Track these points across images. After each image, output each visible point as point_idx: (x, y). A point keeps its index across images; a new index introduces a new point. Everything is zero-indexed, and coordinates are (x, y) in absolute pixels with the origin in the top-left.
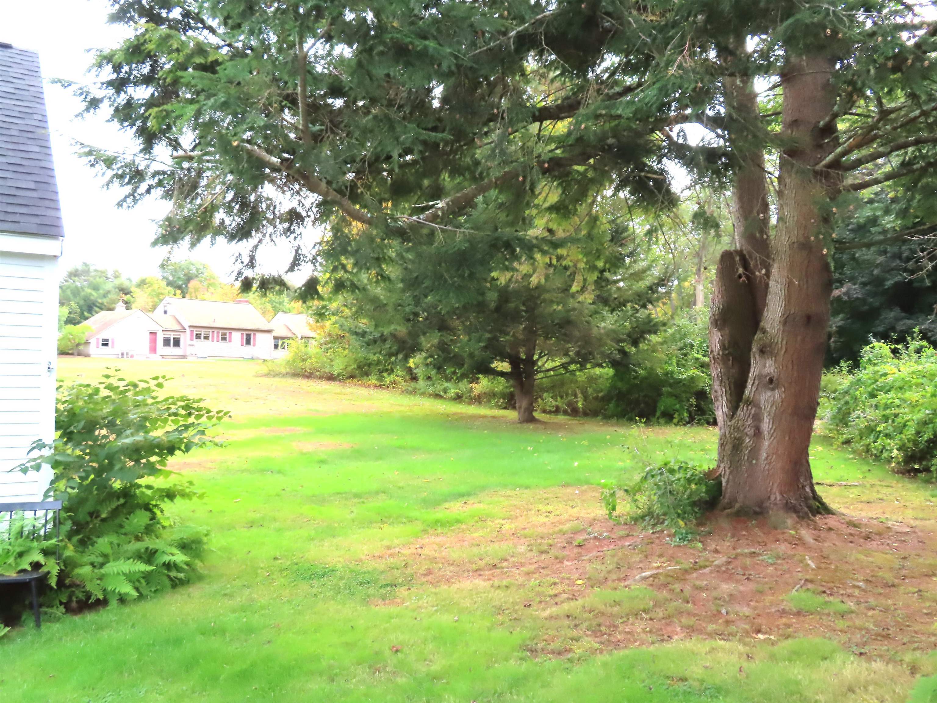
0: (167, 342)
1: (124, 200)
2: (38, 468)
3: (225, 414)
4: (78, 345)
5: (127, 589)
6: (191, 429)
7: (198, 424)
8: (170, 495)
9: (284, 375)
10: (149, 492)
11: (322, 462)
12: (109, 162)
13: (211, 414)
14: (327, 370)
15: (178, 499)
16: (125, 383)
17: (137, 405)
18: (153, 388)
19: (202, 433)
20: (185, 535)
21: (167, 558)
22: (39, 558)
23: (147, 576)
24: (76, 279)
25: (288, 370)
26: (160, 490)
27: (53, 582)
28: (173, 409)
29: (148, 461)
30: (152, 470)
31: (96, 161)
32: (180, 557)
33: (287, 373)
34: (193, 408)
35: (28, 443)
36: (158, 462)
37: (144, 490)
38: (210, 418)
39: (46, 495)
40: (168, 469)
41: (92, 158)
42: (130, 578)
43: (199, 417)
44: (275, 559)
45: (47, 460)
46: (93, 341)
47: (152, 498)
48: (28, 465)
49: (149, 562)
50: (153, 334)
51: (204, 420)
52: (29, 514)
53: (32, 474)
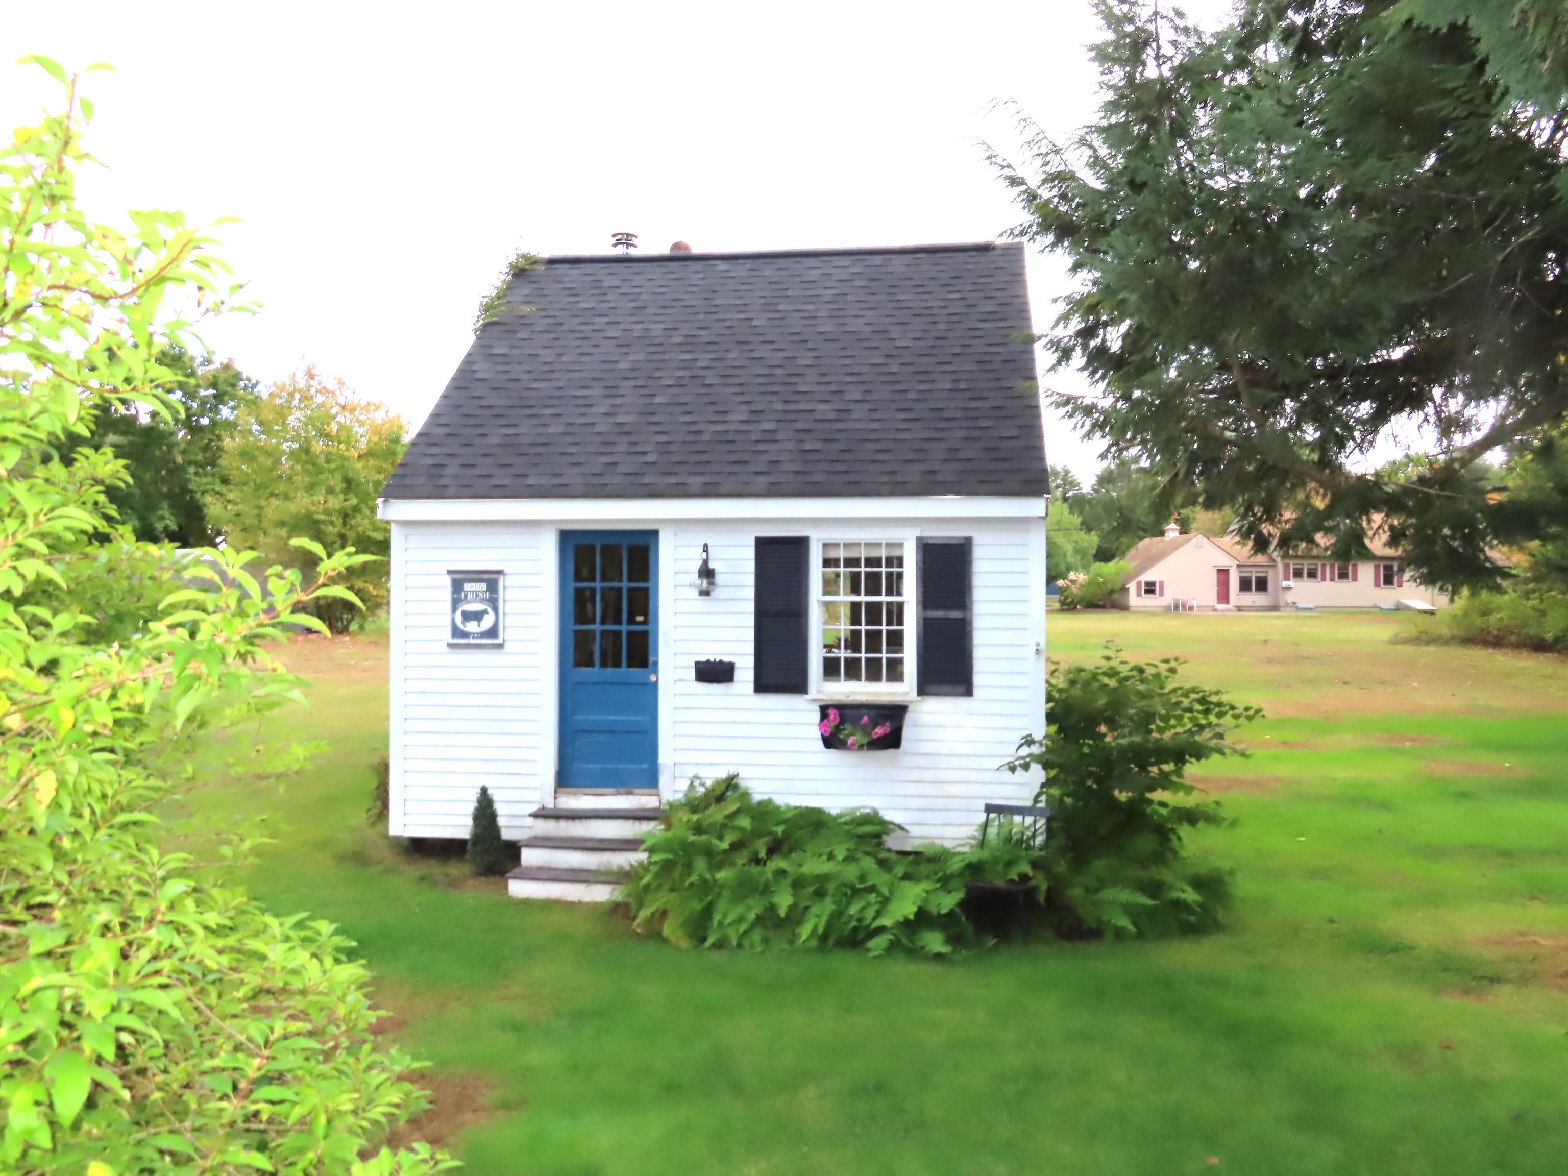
0: (1245, 585)
1: (1108, 450)
2: (1026, 767)
3: (1257, 711)
4: (1112, 592)
5: (1124, 922)
6: (1207, 730)
7: (1217, 725)
8: (1191, 817)
9: (1445, 641)
10: (1164, 811)
11: (1464, 795)
12: (1088, 410)
13: (1236, 712)
14: (1532, 632)
15: (1201, 825)
16: (1128, 667)
17: (1142, 696)
18: (1165, 673)
19: (1220, 736)
20: (1203, 870)
21: (1175, 894)
22: (1026, 868)
23: (1151, 913)
24: (1110, 486)
25: (1455, 632)
26: (1176, 810)
27: (1042, 898)
28: (1186, 702)
29: (1160, 769)
30: (1165, 782)
31: (1074, 411)
32: (1191, 896)
33: (1453, 637)
34: (1211, 703)
35: (1017, 738)
36: (1174, 772)
37: (1156, 807)
38: (1236, 717)
39: (1036, 800)
40: (1186, 781)
41: (1069, 408)
42: (1131, 911)
43: (1220, 715)
44: (1331, 921)
45: (1038, 759)
46: (1132, 587)
47: (1168, 819)
48: (1017, 763)
49: (1153, 896)
50: (1223, 573)
51: (1228, 720)
52: (1017, 819)
53: (1020, 772)
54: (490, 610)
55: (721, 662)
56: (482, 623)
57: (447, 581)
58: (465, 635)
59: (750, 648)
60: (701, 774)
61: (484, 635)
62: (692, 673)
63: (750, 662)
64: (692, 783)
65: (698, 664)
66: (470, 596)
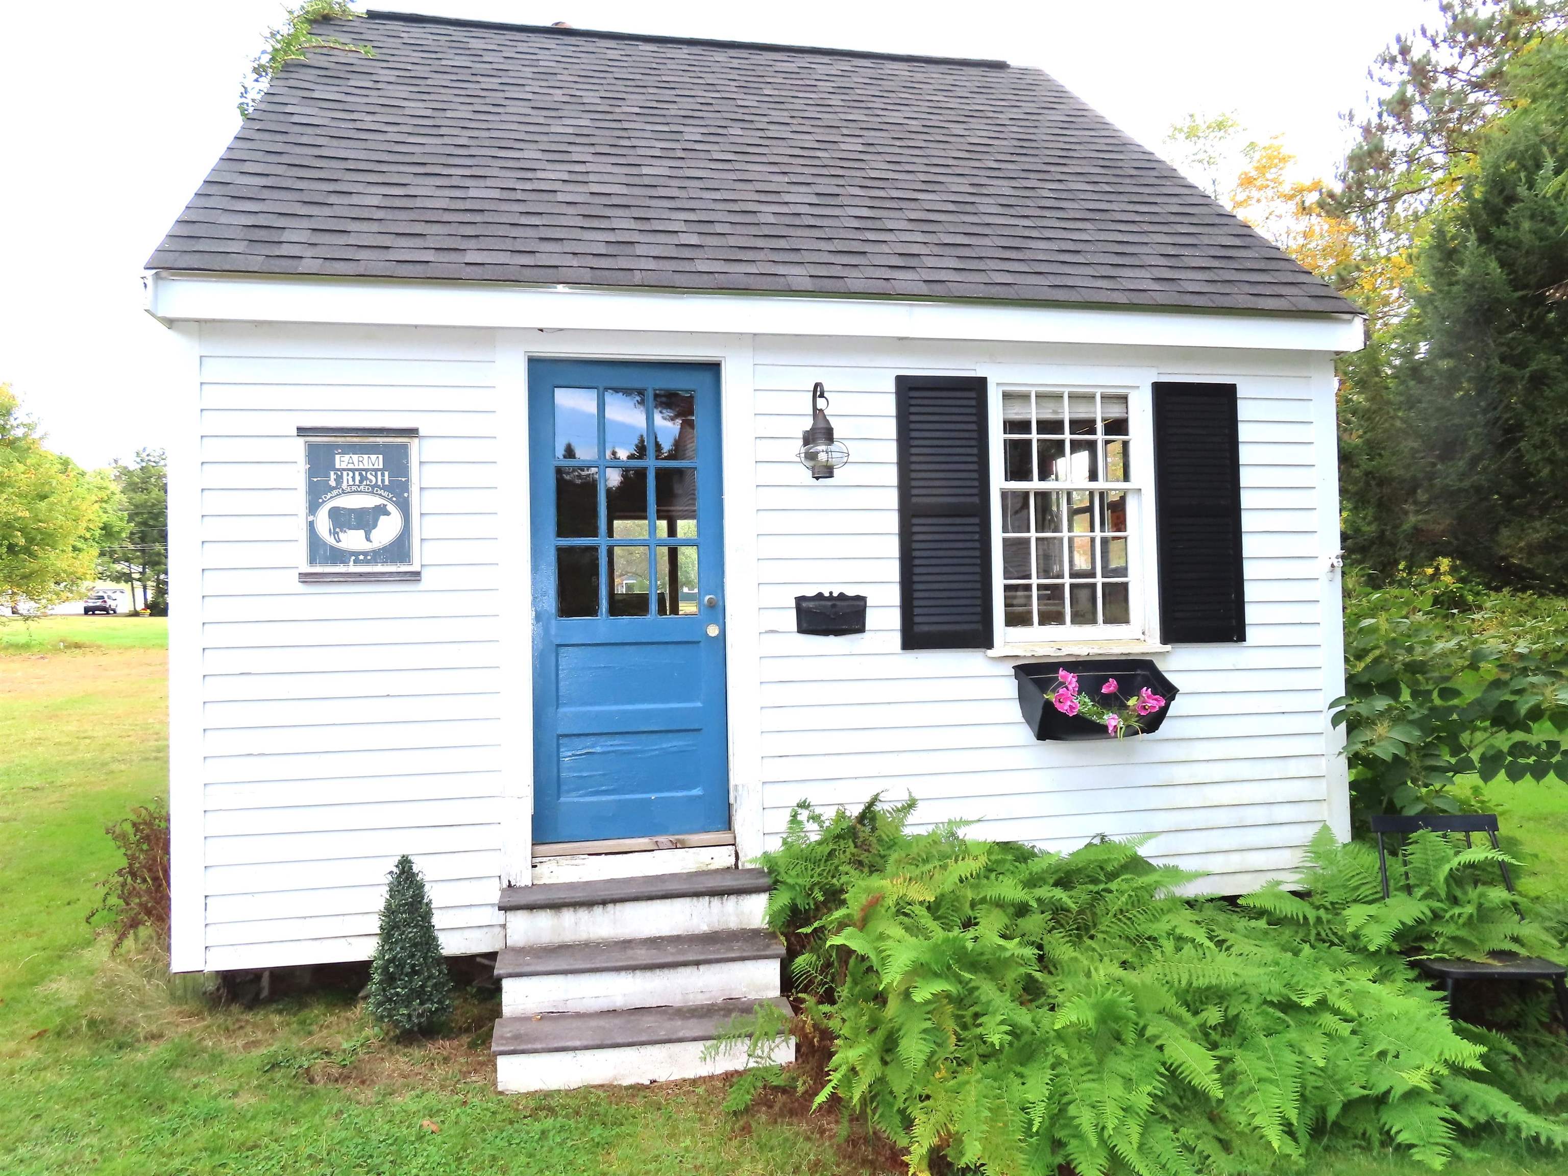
54: (391, 508)
55: (842, 596)
56: (374, 534)
57: (298, 448)
58: (339, 556)
59: (893, 571)
60: (812, 800)
61: (376, 556)
62: (790, 619)
63: (894, 595)
64: (795, 816)
65: (800, 601)
66: (347, 478)
